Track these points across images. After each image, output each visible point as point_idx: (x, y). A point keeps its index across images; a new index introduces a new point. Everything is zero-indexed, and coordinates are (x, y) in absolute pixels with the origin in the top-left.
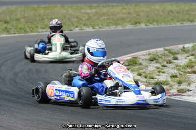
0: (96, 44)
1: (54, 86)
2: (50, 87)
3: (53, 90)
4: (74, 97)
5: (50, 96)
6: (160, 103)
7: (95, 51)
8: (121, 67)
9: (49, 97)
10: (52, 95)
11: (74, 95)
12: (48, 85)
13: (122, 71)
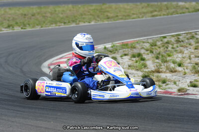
0: (85, 38)
1: (44, 83)
2: (40, 83)
3: (44, 86)
4: (66, 93)
5: (41, 92)
6: (152, 95)
7: (85, 45)
8: (111, 61)
9: (39, 94)
10: (43, 92)
11: (66, 91)
12: (38, 82)
13: (113, 66)
